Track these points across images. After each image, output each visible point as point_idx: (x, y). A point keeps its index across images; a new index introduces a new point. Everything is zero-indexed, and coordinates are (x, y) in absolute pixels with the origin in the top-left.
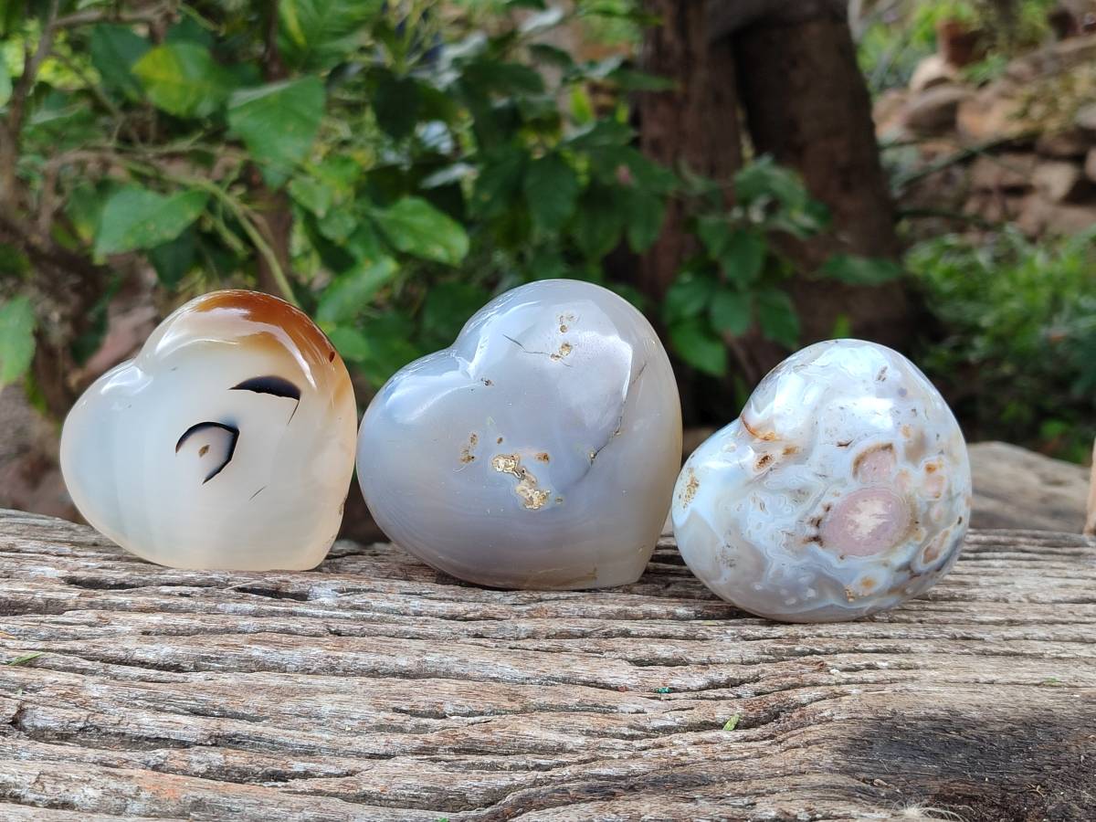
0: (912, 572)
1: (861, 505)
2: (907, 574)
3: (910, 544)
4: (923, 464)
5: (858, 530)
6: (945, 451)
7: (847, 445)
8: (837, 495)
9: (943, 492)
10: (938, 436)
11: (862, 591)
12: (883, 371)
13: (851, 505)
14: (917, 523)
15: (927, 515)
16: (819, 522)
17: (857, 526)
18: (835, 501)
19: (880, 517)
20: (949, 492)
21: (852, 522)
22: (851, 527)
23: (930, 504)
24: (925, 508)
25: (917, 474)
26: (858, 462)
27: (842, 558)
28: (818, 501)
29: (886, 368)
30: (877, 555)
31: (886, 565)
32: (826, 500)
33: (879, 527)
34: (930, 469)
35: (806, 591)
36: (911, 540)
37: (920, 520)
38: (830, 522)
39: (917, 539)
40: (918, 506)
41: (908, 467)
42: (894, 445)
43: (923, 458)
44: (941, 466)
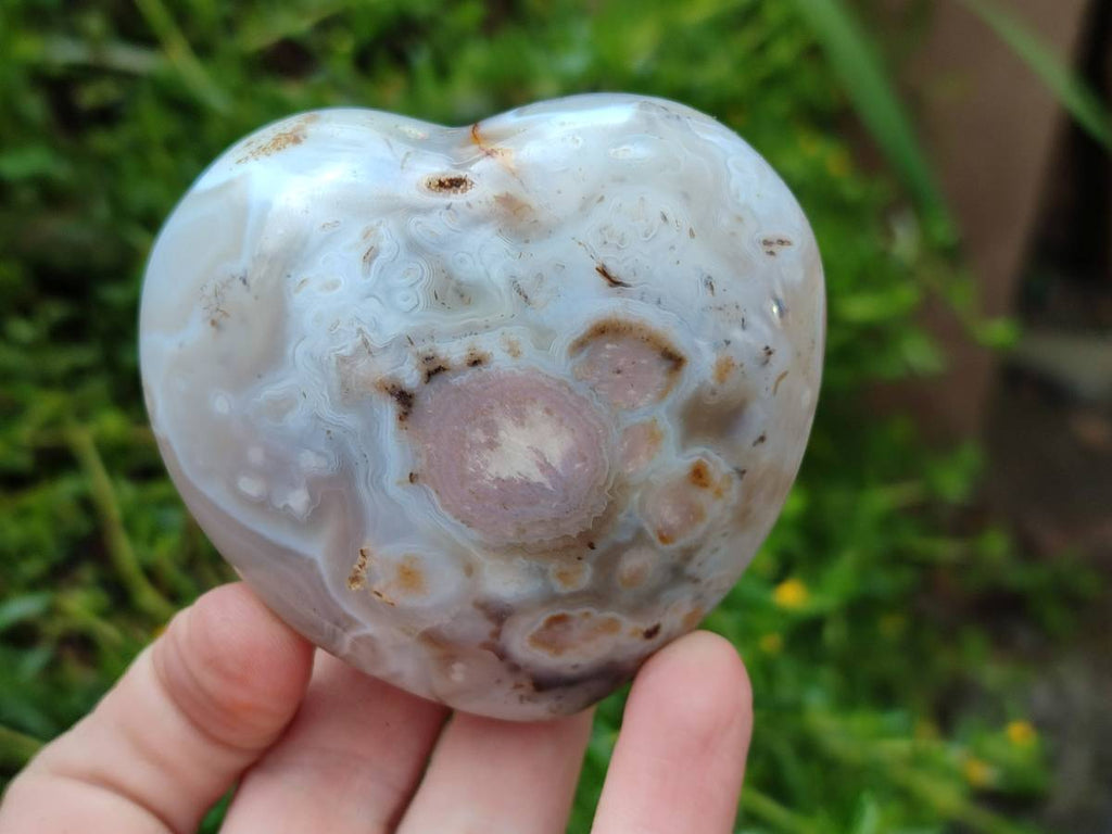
0: (497, 634)
1: (536, 412)
2: (484, 628)
3: (543, 573)
4: (697, 453)
5: (486, 455)
6: (746, 476)
7: (614, 283)
8: (514, 352)
9: (682, 542)
10: (762, 439)
11: (383, 581)
12: (782, 242)
13: (519, 397)
14: (592, 546)
15: (618, 550)
16: (439, 370)
17: (492, 445)
18: (500, 361)
19: (545, 467)
20: (688, 554)
21: (491, 428)
22: (479, 436)
23: (640, 538)
24: (626, 537)
25: (672, 460)
26: (604, 331)
27: (413, 478)
28: (472, 330)
29: (789, 243)
30: (475, 534)
31: (470, 570)
32: (488, 344)
33: (527, 484)
34: (698, 475)
35: (293, 486)
36: (553, 567)
37: (601, 547)
38: (458, 390)
39: (563, 576)
40: (621, 517)
41: (670, 429)
42: (687, 369)
43: (707, 447)
44: (718, 493)
